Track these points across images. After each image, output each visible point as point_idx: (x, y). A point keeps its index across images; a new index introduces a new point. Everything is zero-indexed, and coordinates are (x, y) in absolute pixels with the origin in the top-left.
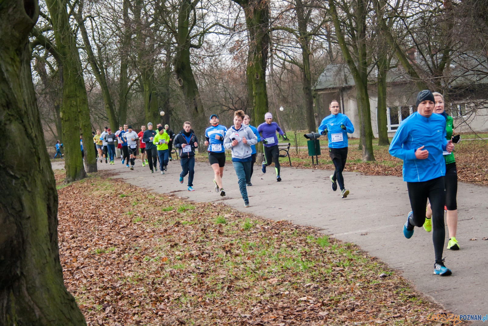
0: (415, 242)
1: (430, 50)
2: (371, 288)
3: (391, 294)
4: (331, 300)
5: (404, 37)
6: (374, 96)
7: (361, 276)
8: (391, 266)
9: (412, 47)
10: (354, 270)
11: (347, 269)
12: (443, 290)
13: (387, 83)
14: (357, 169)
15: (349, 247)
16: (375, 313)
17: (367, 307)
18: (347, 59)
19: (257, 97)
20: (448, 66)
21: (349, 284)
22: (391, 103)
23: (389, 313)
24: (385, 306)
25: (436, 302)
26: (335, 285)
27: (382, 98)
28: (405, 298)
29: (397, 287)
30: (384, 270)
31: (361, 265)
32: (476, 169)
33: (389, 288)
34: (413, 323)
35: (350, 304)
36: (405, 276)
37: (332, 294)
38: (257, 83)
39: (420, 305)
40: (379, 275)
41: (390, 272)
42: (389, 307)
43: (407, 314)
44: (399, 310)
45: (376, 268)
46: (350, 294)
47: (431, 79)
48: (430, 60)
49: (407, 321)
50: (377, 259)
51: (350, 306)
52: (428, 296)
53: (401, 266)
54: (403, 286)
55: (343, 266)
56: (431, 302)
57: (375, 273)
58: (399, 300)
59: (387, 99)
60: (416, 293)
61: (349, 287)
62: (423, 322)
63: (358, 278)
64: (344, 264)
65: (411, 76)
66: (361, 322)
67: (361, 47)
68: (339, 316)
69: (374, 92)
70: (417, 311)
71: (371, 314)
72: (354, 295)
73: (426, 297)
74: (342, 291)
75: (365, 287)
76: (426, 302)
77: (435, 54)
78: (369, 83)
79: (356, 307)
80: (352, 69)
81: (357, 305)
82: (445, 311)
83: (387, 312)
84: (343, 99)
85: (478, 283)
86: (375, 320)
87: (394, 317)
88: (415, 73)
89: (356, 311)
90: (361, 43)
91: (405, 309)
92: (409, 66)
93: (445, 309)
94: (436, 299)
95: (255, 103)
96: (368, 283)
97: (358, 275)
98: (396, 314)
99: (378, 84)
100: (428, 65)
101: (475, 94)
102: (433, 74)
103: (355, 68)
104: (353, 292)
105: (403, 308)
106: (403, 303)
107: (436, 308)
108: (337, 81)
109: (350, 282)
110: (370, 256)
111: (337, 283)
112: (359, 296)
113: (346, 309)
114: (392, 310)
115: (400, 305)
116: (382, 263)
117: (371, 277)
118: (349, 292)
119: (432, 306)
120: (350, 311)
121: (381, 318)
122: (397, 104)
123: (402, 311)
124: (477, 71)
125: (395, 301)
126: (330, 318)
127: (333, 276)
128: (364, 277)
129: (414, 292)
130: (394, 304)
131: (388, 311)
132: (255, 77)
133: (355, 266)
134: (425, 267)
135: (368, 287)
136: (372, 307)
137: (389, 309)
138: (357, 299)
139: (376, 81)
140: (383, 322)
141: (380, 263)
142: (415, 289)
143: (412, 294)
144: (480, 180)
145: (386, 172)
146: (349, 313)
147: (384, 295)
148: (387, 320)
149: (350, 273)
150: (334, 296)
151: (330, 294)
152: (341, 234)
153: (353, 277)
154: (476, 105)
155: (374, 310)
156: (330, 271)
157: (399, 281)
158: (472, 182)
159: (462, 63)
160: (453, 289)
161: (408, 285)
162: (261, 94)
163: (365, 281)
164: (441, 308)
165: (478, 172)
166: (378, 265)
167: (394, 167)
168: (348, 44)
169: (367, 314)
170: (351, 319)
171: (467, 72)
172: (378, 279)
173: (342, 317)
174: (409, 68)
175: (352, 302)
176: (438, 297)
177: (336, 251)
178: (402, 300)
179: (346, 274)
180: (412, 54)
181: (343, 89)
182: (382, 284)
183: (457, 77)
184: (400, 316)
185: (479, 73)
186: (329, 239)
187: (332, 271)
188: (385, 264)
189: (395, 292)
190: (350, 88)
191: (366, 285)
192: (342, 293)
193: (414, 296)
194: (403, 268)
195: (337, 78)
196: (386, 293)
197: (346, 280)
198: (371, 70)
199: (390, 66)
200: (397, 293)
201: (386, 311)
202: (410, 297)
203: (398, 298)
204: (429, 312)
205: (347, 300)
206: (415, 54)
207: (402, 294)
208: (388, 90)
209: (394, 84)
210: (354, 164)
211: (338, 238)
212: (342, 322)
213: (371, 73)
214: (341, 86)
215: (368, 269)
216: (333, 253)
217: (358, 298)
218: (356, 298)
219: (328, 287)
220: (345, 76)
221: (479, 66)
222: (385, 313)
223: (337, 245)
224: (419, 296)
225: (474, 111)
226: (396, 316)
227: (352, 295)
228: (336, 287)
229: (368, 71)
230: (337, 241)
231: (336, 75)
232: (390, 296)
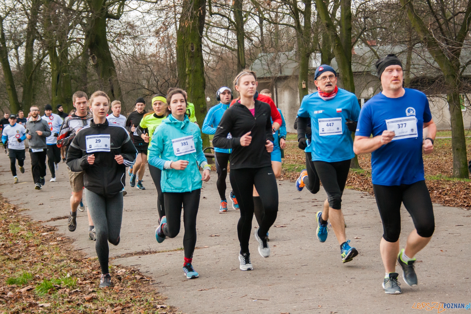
19: (191, 76)
38: (191, 57)
95: (189, 84)
132: (190, 48)
162: (196, 71)
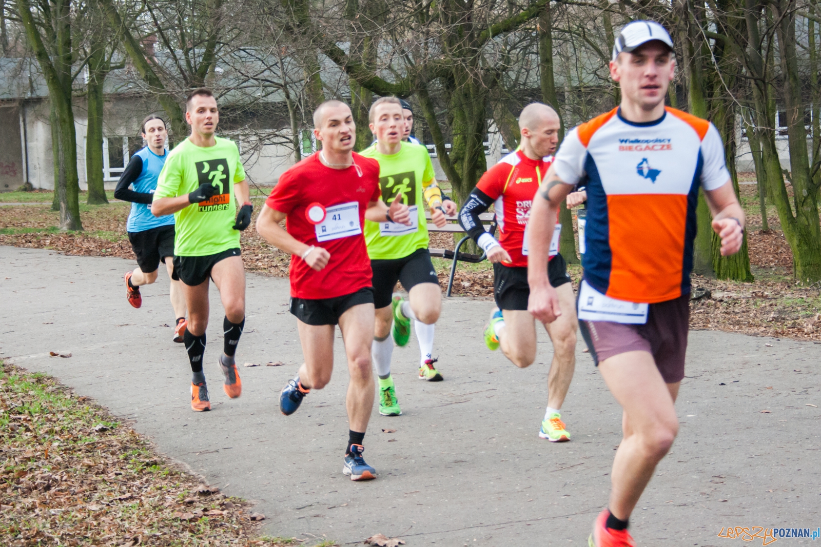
0: (156, 371)
1: (183, 41)
2: (80, 450)
3: (116, 460)
4: (8, 473)
5: (136, 17)
6: (81, 116)
7: (62, 431)
8: (114, 412)
9: (149, 35)
10: (49, 420)
11: (37, 418)
12: (207, 452)
13: (105, 95)
14: (51, 243)
15: (39, 381)
16: (87, 493)
17: (73, 482)
18: (35, 50)
20: (213, 71)
21: (41, 444)
22: (112, 130)
23: (113, 493)
24: (104, 481)
25: (192, 472)
26: (15, 446)
27: (95, 121)
28: (140, 467)
29: (125, 449)
30: (102, 419)
31: (62, 411)
32: (259, 247)
33: (112, 449)
34: (154, 508)
35: (42, 478)
36: (139, 428)
37: (10, 461)
39: (165, 479)
40: (93, 428)
41: (114, 422)
42: (111, 483)
43: (143, 493)
44: (130, 488)
45: (88, 416)
46: (42, 461)
47: (184, 90)
48: (183, 57)
49: (142, 506)
50: (89, 400)
51: (43, 481)
52: (179, 462)
53: (131, 412)
54: (135, 446)
55: (30, 412)
56: (185, 473)
57: (86, 424)
58: (129, 471)
59: (103, 123)
60: (159, 457)
61: (41, 449)
62: (170, 506)
63: (56, 432)
64: (32, 409)
65: (150, 84)
66: (63, 509)
67: (62, 29)
68: (23, 500)
69: (81, 110)
70: (160, 488)
71: (81, 495)
72: (50, 462)
73: (176, 464)
74: (30, 455)
75: (69, 449)
76: (177, 473)
77: (191, 49)
78: (74, 93)
79: (53, 483)
80: (46, 68)
81: (56, 480)
82: (208, 487)
83: (109, 491)
84: (24, 121)
85: (264, 439)
86: (87, 505)
87: (120, 499)
88: (157, 79)
89: (53, 490)
90: (61, 22)
91: (140, 486)
92: (146, 67)
93: (208, 485)
94: (193, 467)
96: (75, 441)
97: (57, 429)
98: (124, 494)
99: (89, 97)
100: (180, 67)
101: (258, 120)
102: (187, 83)
103: (50, 66)
104: (48, 457)
105: (135, 483)
106: (136, 475)
107: (193, 483)
108: (14, 88)
109: (43, 441)
110: (76, 396)
111: (18, 443)
112: (59, 464)
113: (36, 488)
114: (116, 487)
115: (130, 479)
116: (99, 408)
117: (80, 430)
118: (40, 458)
119: (187, 480)
120: (42, 491)
121: (97, 502)
122: (122, 132)
123: (134, 488)
124: (262, 80)
125: (122, 472)
126: (7, 504)
127: (12, 429)
128: (67, 432)
129: (155, 455)
130: (120, 477)
131: (110, 489)
133: (51, 412)
134: (174, 413)
135: (74, 448)
136: (82, 482)
137: (112, 485)
138: (55, 469)
139: (86, 90)
140: (101, 509)
141: (96, 406)
142: (157, 450)
143: (153, 460)
144: (266, 267)
145: (103, 250)
146: (40, 493)
147: (102, 462)
148: (108, 505)
149: (42, 424)
150: (13, 464)
151: (6, 462)
152: (24, 358)
153: (47, 432)
154: (260, 139)
155: (85, 487)
156: (6, 422)
157: (128, 438)
158: (252, 269)
159: (238, 66)
160: (221, 451)
161: (145, 443)
163: (68, 439)
164: (202, 482)
165: (262, 253)
166: (91, 409)
167: (116, 242)
168: (39, 24)
169: (72, 495)
170: (44, 503)
171: (245, 82)
172: (92, 435)
173: (28, 501)
174: (147, 71)
175: (46, 474)
176: (196, 463)
177: (16, 386)
178: (135, 470)
179: (35, 426)
180: (150, 46)
181: (26, 103)
182: (99, 443)
183: (229, 89)
184: (132, 498)
185: (267, 83)
186: (3, 365)
187: (10, 422)
188: (103, 409)
189: (121, 457)
190: (39, 100)
191: (71, 445)
192: (29, 459)
193: (155, 463)
194: (136, 415)
195: (15, 82)
196: (106, 458)
197: (35, 437)
198: (79, 71)
199: (112, 65)
200: (125, 459)
201: (107, 490)
202: (147, 464)
203: (128, 466)
204: (182, 489)
205: (37, 472)
206: (156, 46)
207: (134, 459)
208: (107, 106)
209: (119, 97)
210: (46, 235)
211: (19, 365)
212: (29, 510)
213: (79, 76)
214: (23, 96)
215: (73, 417)
216: (11, 391)
217: (56, 467)
218: (53, 468)
219: (3, 449)
220: (30, 78)
221: (267, 73)
222: (105, 493)
223: (18, 377)
224: (163, 463)
225: (256, 148)
226: (123, 497)
227: (46, 462)
228: (18, 449)
229: (73, 72)
230: (18, 369)
231: (14, 77)
232: (114, 464)
